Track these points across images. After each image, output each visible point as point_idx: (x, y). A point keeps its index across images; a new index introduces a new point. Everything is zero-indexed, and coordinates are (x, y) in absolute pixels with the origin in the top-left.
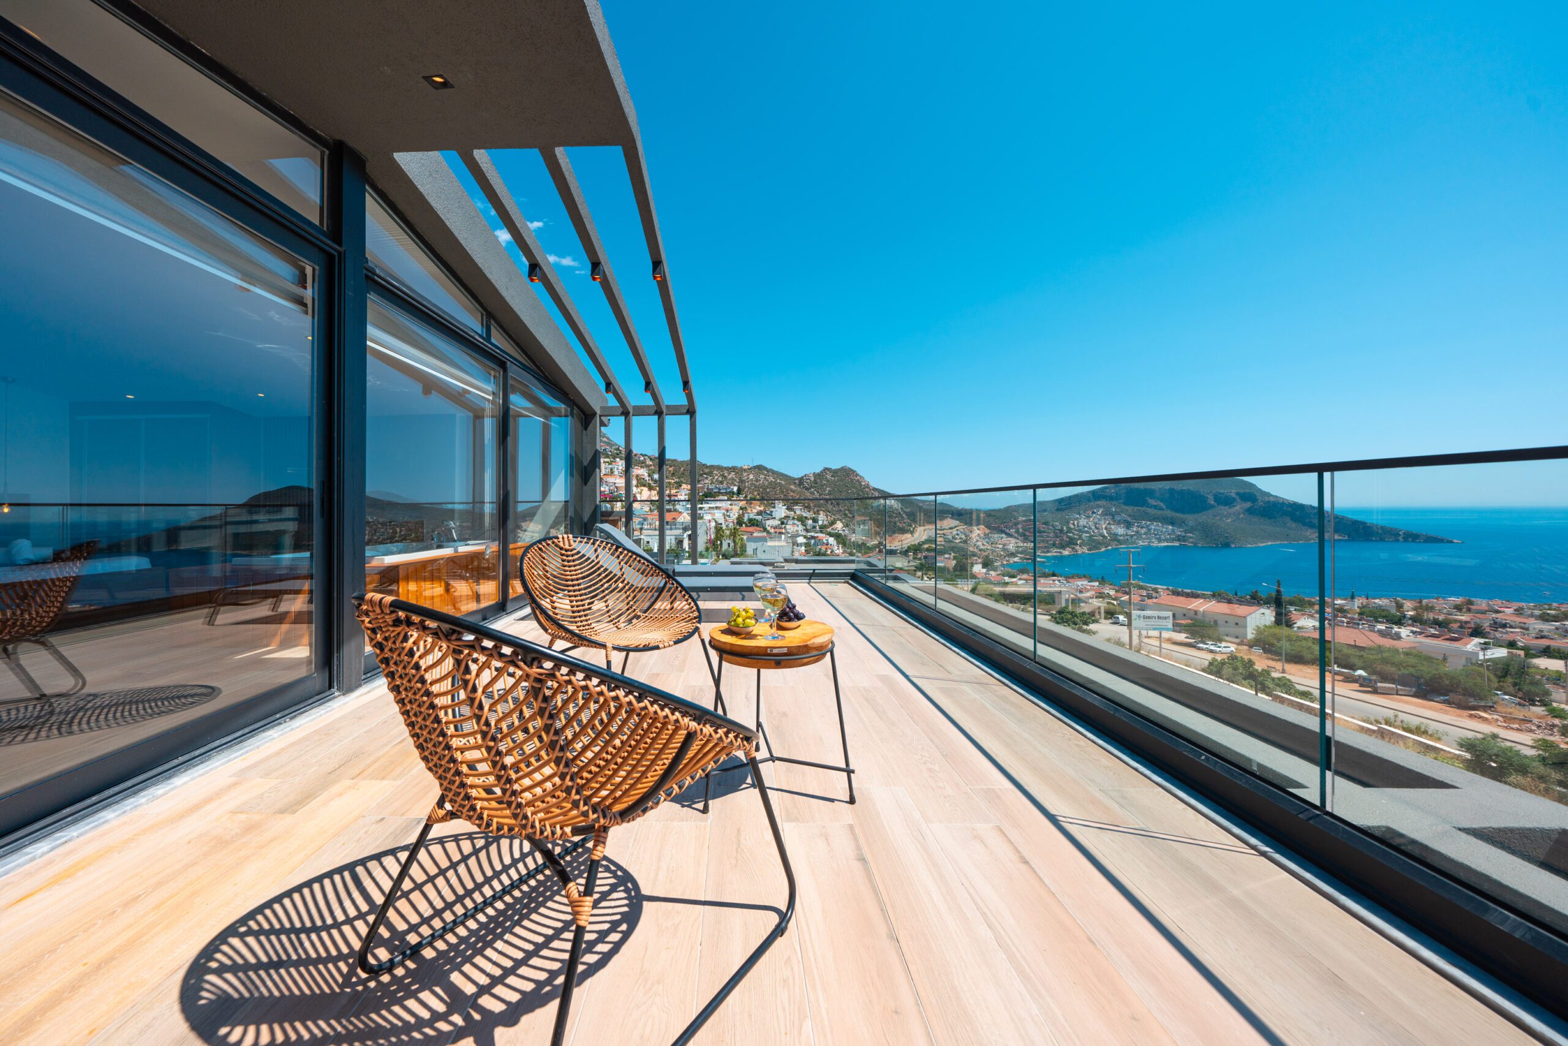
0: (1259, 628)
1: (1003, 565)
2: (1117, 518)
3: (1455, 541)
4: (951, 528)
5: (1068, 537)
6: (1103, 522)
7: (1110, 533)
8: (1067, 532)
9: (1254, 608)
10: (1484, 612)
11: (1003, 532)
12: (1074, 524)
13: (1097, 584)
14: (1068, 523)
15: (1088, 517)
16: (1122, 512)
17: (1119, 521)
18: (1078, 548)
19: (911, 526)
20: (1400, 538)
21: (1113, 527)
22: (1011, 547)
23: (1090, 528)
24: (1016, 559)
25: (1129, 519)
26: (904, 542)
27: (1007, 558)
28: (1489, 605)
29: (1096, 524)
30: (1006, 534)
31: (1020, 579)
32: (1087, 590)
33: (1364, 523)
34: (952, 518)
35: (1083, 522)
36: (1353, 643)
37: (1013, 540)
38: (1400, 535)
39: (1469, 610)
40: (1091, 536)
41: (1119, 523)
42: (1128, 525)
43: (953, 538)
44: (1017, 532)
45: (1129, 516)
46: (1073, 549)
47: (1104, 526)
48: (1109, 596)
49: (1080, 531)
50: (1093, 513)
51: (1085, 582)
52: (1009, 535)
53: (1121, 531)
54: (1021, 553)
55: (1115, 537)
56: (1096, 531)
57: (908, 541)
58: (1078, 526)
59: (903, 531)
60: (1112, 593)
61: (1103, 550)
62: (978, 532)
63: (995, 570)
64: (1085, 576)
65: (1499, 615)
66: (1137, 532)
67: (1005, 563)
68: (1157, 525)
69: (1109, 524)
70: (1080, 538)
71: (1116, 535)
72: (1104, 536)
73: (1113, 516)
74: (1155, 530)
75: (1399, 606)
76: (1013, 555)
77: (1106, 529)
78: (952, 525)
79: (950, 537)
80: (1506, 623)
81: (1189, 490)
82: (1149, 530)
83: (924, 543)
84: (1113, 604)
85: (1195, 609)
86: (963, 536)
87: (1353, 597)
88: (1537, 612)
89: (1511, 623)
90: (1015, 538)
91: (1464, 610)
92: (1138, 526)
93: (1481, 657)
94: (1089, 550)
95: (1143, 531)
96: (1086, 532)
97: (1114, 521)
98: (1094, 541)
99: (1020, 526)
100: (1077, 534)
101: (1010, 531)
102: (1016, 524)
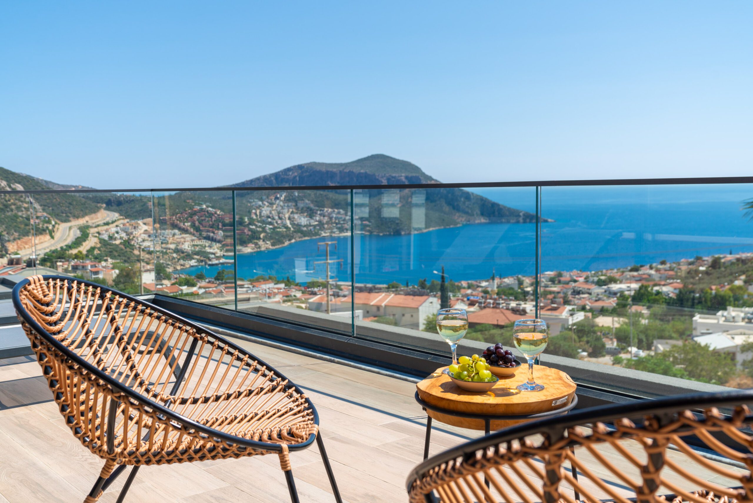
0: (429, 318)
1: (176, 270)
2: (301, 205)
3: (549, 220)
4: (107, 224)
5: (250, 230)
6: (286, 210)
7: (293, 224)
8: (250, 224)
9: (424, 298)
10: (567, 283)
11: (174, 226)
12: (256, 214)
13: (282, 286)
14: (250, 212)
15: (271, 204)
16: (305, 196)
17: (302, 209)
18: (261, 243)
19: (49, 222)
20: (521, 220)
21: (296, 216)
22: (187, 246)
23: (274, 219)
24: (193, 263)
25: (312, 206)
26: (39, 247)
27: (182, 262)
28: (571, 276)
29: (279, 213)
30: (180, 229)
31: (200, 288)
32: (275, 294)
33: (498, 205)
34: (107, 209)
35: (266, 211)
36: (496, 323)
37: (188, 237)
38: (519, 216)
39: (559, 282)
40: (275, 228)
41: (301, 211)
42: (311, 214)
43: (111, 238)
44: (193, 226)
45: (312, 202)
46: (256, 244)
47: (287, 216)
48: (296, 299)
49: (263, 222)
50: (277, 198)
51: (271, 285)
52: (184, 231)
53: (303, 220)
54: (197, 253)
55: (298, 228)
56: (279, 222)
57: (46, 245)
58: (261, 216)
59: (40, 231)
60: (299, 294)
61: (287, 243)
62: (145, 227)
63: (168, 277)
64: (270, 278)
65: (576, 284)
66: (320, 221)
67: (179, 268)
68: (339, 213)
69: (292, 213)
70: (264, 230)
71: (299, 225)
72: (287, 228)
73: (296, 202)
74: (336, 218)
75: (520, 283)
76: (188, 256)
77: (289, 218)
78: (108, 219)
79: (105, 237)
80: (580, 291)
81: (366, 173)
82: (331, 218)
83: (69, 247)
84: (301, 308)
85: (378, 304)
86: (124, 235)
87: (493, 279)
88: (596, 279)
89: (583, 290)
90: (190, 233)
91: (556, 282)
92: (320, 215)
93: (570, 322)
94: (273, 245)
95: (326, 219)
96: (270, 223)
97: (297, 209)
98: (278, 233)
99: (196, 218)
100: (260, 227)
101: (184, 225)
102: (192, 215)
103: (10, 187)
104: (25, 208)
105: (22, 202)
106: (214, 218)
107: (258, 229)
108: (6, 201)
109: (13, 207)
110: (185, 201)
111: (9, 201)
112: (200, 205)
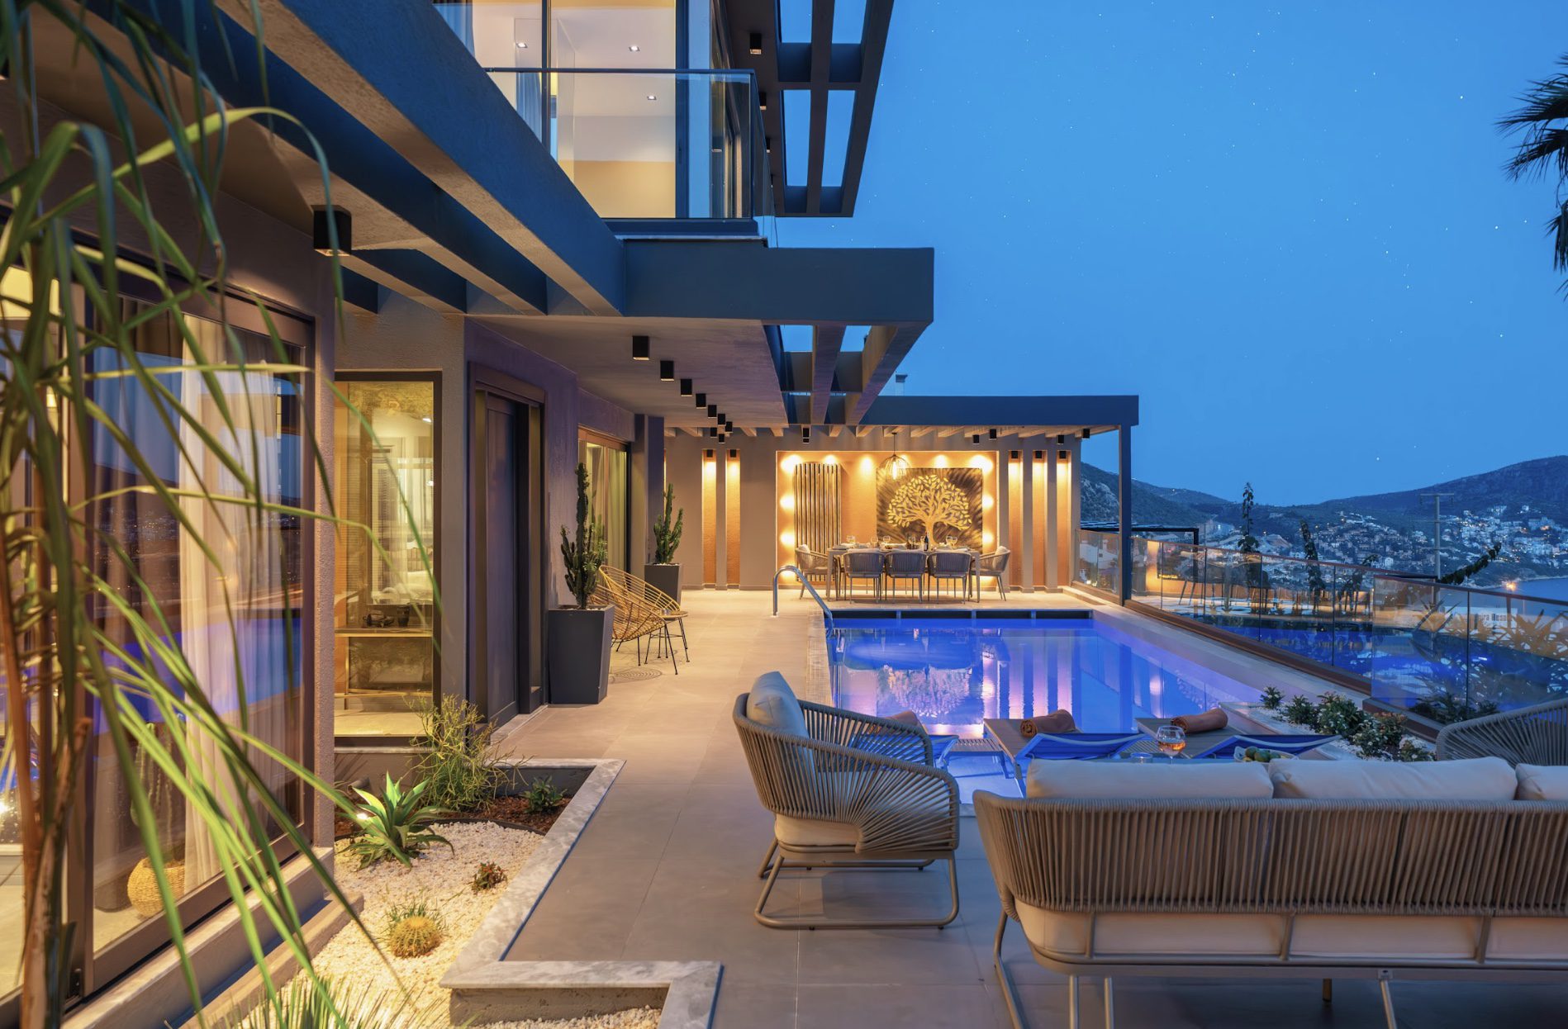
12: (1451, 534)
21: (1525, 541)
23: (1483, 543)
29: (1493, 535)
35: (1468, 531)
49: (1463, 547)
53: (1538, 548)
58: (1459, 538)
96: (1476, 550)
99: (1347, 536)
100: (1457, 554)
101: (1329, 545)
102: (1341, 533)
103: (1094, 487)
104: (1107, 513)
105: (1105, 507)
106: (1377, 539)
107: (1454, 558)
108: (1088, 505)
109: (1095, 512)
110: (1333, 513)
111: (1092, 505)
112: (1355, 518)
